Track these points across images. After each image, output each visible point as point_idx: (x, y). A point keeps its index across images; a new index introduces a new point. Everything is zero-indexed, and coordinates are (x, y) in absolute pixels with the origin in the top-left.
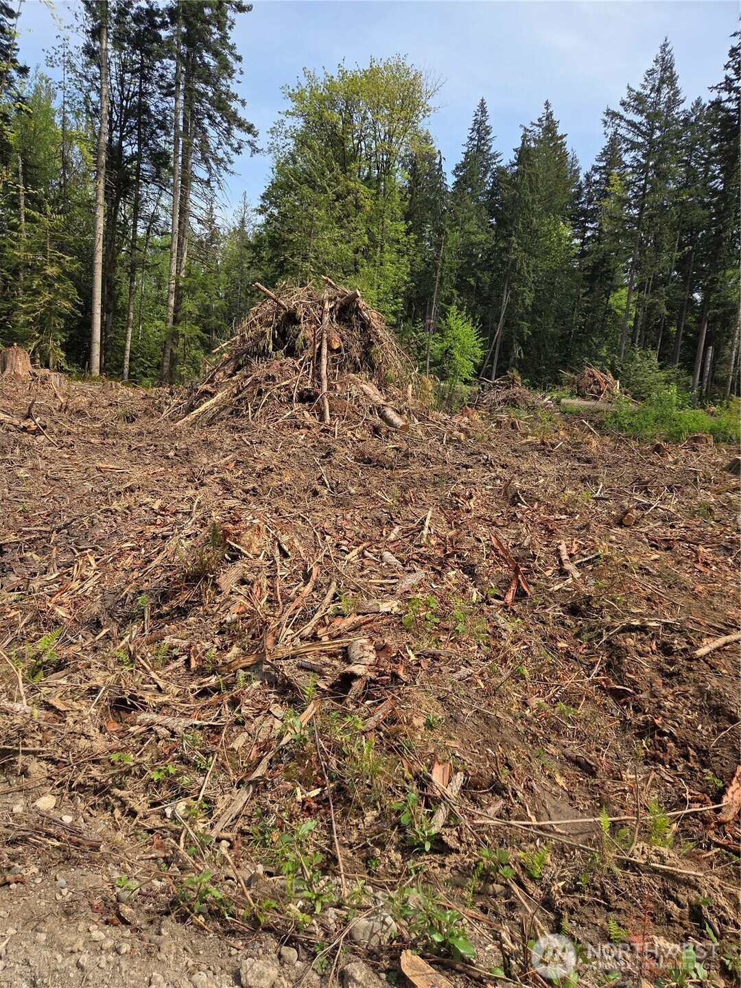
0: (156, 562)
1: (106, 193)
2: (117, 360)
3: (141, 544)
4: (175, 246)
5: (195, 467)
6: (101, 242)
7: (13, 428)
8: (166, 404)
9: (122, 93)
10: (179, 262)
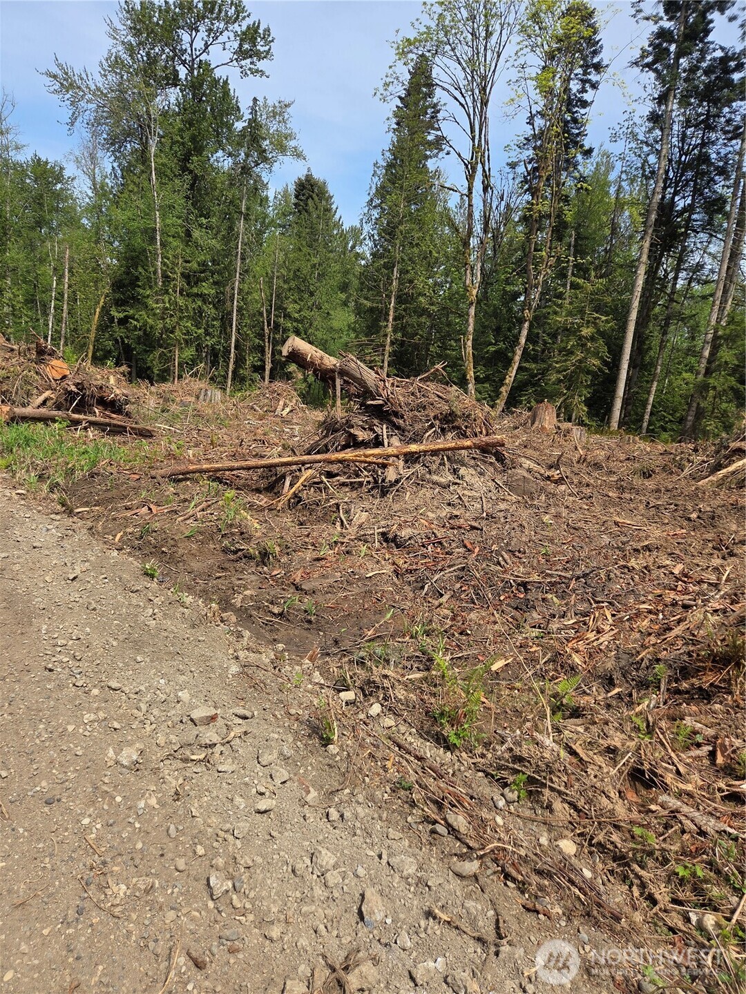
0: (677, 631)
1: (650, 251)
2: (637, 414)
3: (660, 608)
4: (719, 294)
5: (723, 533)
6: (638, 299)
7: (539, 477)
8: (689, 461)
9: (681, 149)
10: (722, 309)
